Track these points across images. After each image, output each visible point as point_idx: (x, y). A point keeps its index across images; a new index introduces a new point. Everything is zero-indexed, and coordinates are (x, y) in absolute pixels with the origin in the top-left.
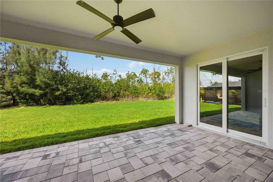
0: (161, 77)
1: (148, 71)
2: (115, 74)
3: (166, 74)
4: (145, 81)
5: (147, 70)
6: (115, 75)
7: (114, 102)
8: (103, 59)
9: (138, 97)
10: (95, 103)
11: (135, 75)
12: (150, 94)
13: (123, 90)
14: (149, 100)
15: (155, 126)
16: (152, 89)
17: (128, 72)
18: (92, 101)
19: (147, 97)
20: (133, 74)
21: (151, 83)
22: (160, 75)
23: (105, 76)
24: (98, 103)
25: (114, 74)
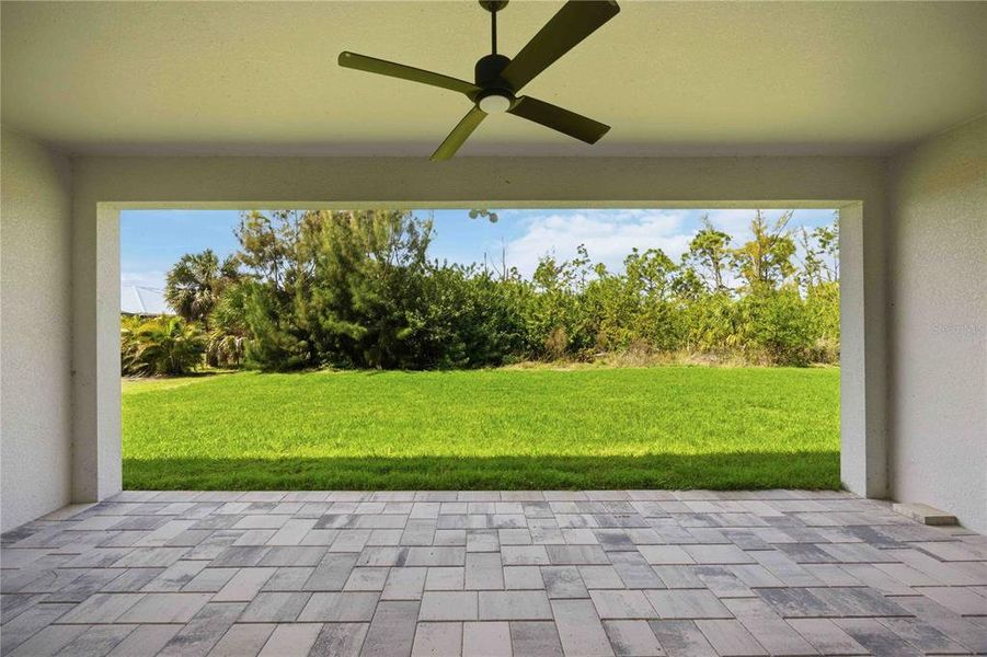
0: (797, 260)
1: (728, 239)
2: (583, 262)
3: (824, 244)
4: (712, 284)
5: (722, 235)
6: (581, 266)
7: (574, 367)
8: (493, 218)
9: (672, 348)
10: (508, 368)
11: (663, 258)
12: (731, 339)
13: (608, 321)
14: (728, 366)
15: (715, 488)
16: (745, 314)
17: (635, 250)
18: (497, 362)
19: (719, 348)
20: (653, 255)
21: (739, 291)
22: (791, 249)
23: (547, 272)
24: (517, 367)
25: (577, 262)
